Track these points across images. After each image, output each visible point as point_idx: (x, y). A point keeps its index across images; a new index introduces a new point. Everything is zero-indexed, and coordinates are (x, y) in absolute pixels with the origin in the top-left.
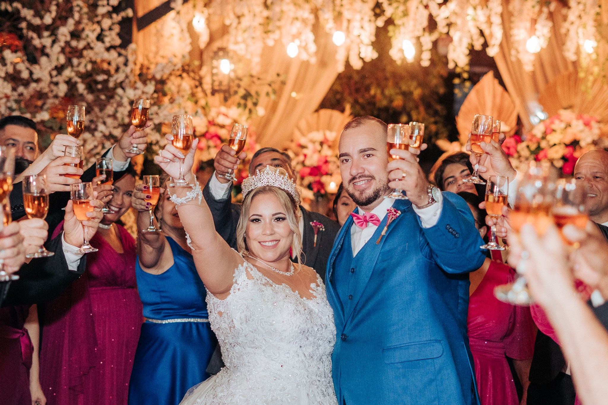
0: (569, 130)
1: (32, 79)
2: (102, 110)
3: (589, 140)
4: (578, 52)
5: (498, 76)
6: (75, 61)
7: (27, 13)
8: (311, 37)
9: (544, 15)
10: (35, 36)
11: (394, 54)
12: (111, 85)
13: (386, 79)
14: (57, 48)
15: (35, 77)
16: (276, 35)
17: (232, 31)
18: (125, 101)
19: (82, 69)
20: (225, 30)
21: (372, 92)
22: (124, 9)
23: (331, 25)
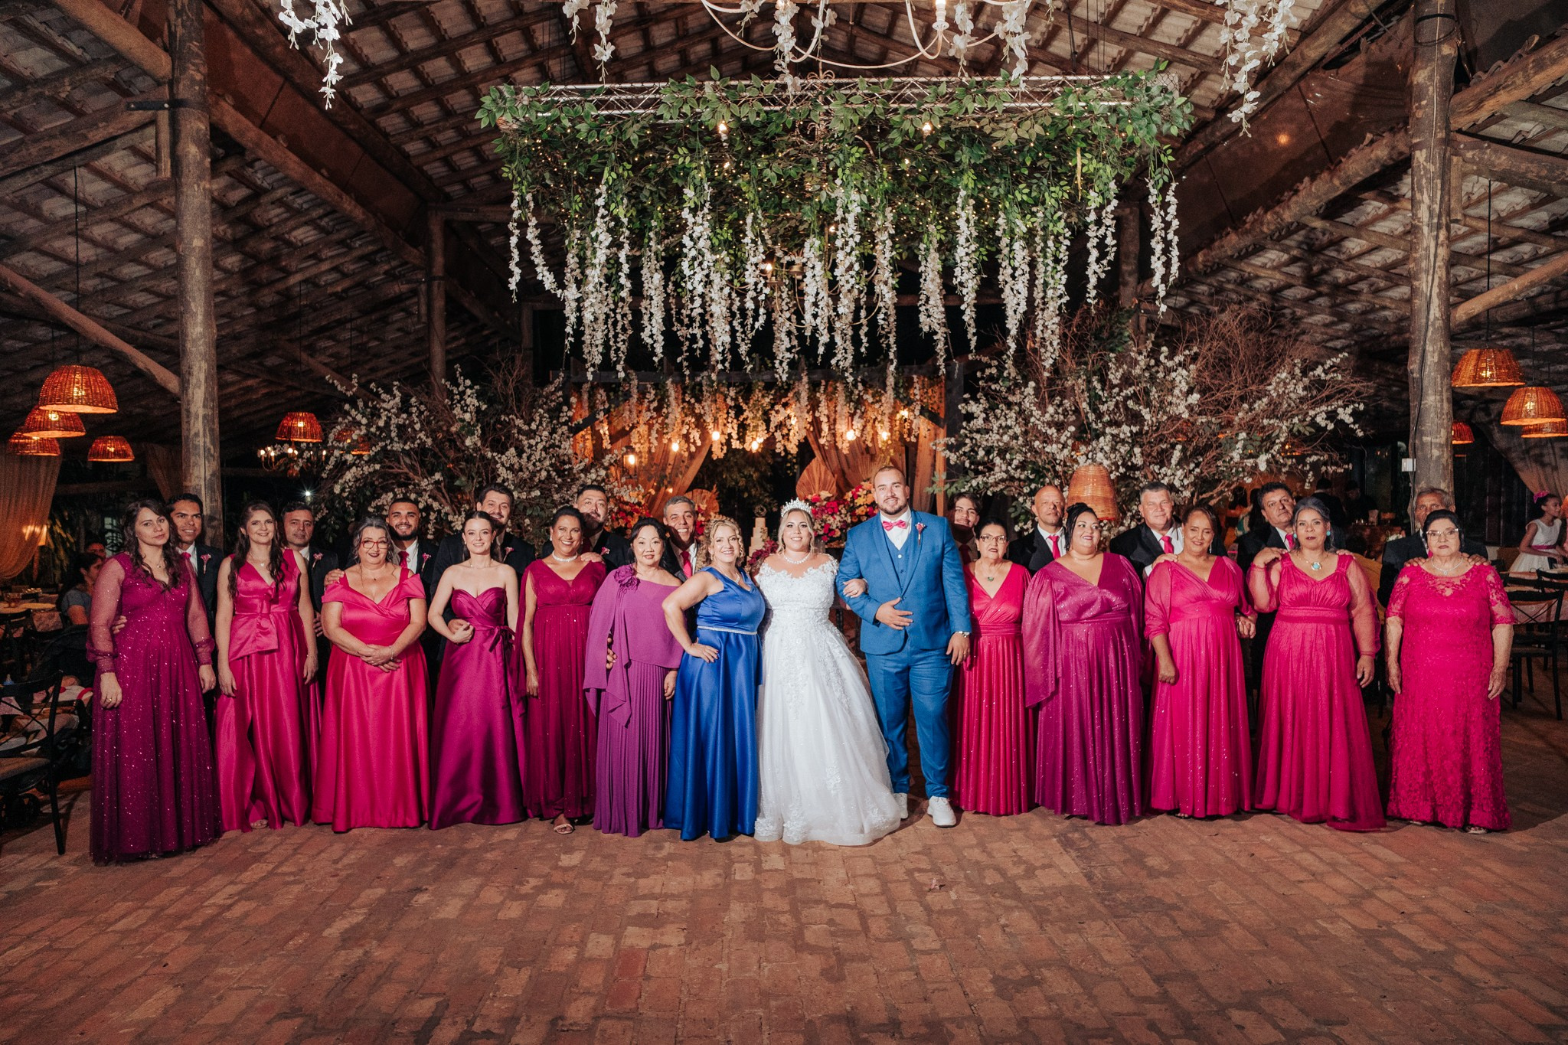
9: (857, 415)
23: (711, 426)
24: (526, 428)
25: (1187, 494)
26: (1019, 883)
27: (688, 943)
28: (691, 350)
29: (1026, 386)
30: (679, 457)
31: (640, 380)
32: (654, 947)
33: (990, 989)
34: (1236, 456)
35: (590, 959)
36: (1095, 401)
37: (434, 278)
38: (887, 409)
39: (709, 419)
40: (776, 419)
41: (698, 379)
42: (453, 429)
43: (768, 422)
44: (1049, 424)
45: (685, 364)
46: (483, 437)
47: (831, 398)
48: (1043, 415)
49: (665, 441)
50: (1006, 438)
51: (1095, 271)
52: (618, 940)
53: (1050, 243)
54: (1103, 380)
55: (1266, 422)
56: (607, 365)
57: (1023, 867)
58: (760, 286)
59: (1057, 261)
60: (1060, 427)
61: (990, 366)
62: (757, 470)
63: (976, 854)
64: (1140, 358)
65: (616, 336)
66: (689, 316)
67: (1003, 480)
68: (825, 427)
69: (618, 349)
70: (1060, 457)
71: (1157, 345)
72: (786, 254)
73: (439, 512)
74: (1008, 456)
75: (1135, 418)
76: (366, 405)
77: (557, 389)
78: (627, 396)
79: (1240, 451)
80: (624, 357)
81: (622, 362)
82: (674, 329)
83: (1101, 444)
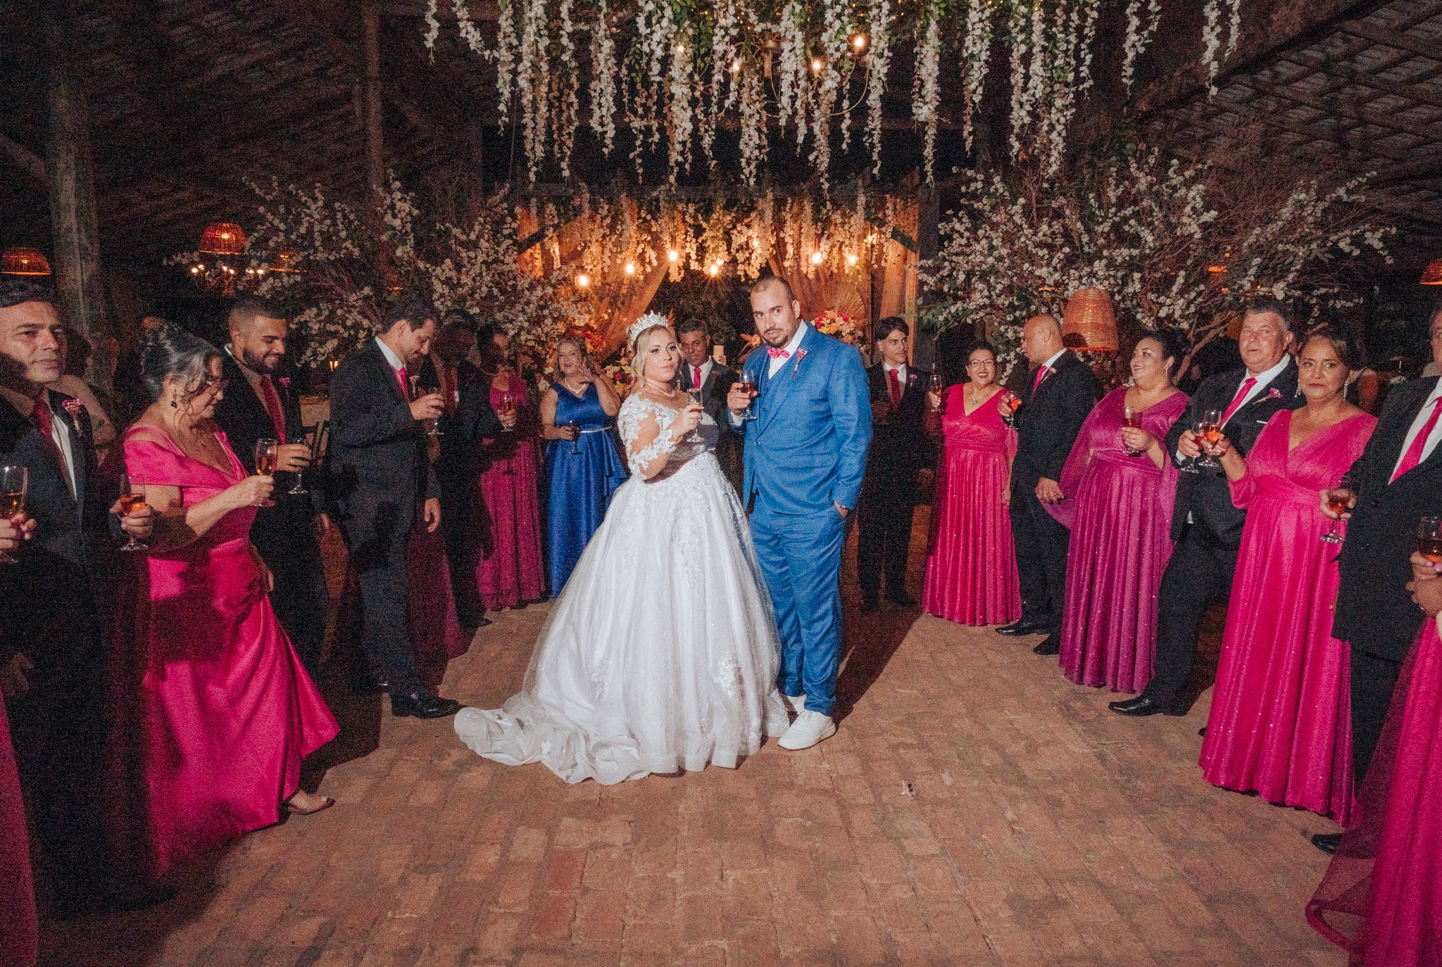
0: (833, 324)
7: (456, 231)
9: (825, 236)
10: (462, 250)
14: (480, 259)
15: (462, 282)
23: (668, 246)
24: (463, 238)
26: (1021, 763)
27: (636, 842)
29: (1014, 204)
30: (633, 282)
31: (592, 193)
32: (594, 847)
33: (1005, 913)
34: (1246, 283)
35: (514, 863)
36: (1089, 220)
38: (856, 230)
39: (666, 238)
40: (738, 240)
41: (655, 194)
42: (384, 238)
43: (729, 243)
44: (1041, 245)
45: (639, 161)
46: (418, 247)
47: (796, 217)
48: (1035, 234)
49: (619, 261)
50: (991, 260)
51: (1133, 46)
52: (551, 834)
53: (1074, 16)
54: (1099, 198)
55: (1280, 247)
56: (549, 167)
57: (1023, 743)
58: (730, 55)
59: (1081, 38)
60: (1052, 248)
61: (976, 180)
63: (966, 725)
65: (560, 128)
66: (643, 105)
67: (984, 306)
68: (790, 250)
69: (563, 143)
71: (1167, 156)
72: (760, 21)
73: (369, 330)
74: (991, 280)
75: (1135, 241)
76: (288, 212)
77: (502, 201)
78: (578, 211)
79: (1252, 278)
80: (569, 153)
81: (567, 159)
82: (627, 120)
83: (1095, 269)
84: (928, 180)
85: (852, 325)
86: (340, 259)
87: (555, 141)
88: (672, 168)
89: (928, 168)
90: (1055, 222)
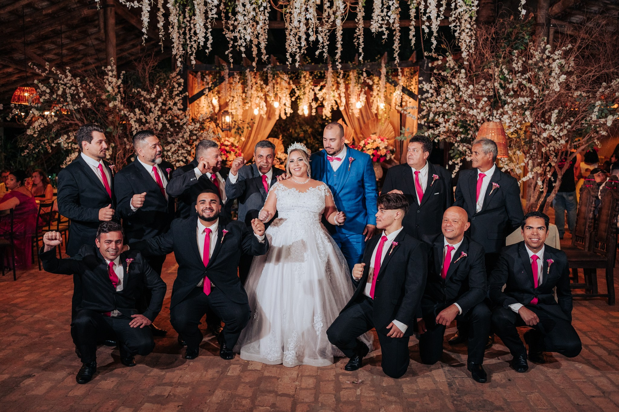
0: (375, 143)
1: (147, 122)
2: (177, 135)
3: (384, 147)
4: (377, 109)
5: (344, 120)
6: (164, 115)
7: (144, 93)
8: (265, 104)
9: (363, 92)
10: (147, 103)
11: (300, 112)
12: (181, 124)
13: (296, 125)
14: (157, 108)
15: (148, 121)
16: (249, 105)
17: (230, 104)
18: (188, 130)
19: (167, 118)
20: (227, 104)
21: (291, 131)
22: (185, 93)
23: (273, 99)
24: (148, 96)
25: (563, 142)
28: (234, 46)
29: (460, 73)
30: (261, 117)
31: (230, 69)
34: (594, 118)
36: (503, 82)
37: (108, 6)
39: (271, 94)
42: (102, 97)
44: (471, 96)
45: (231, 55)
46: (122, 102)
49: (248, 108)
50: (445, 106)
54: (510, 68)
56: (186, 58)
61: (438, 59)
62: (312, 127)
64: (536, 53)
67: (445, 133)
68: (344, 100)
69: (192, 46)
70: (479, 118)
74: (446, 117)
77: (178, 74)
78: (222, 79)
79: (597, 113)
80: (195, 51)
81: (194, 54)
82: (224, 33)
83: (506, 110)
84: (396, 62)
85: (386, 143)
86: (80, 108)
87: (188, 45)
88: (254, 58)
89: (396, 55)
90: (488, 83)
